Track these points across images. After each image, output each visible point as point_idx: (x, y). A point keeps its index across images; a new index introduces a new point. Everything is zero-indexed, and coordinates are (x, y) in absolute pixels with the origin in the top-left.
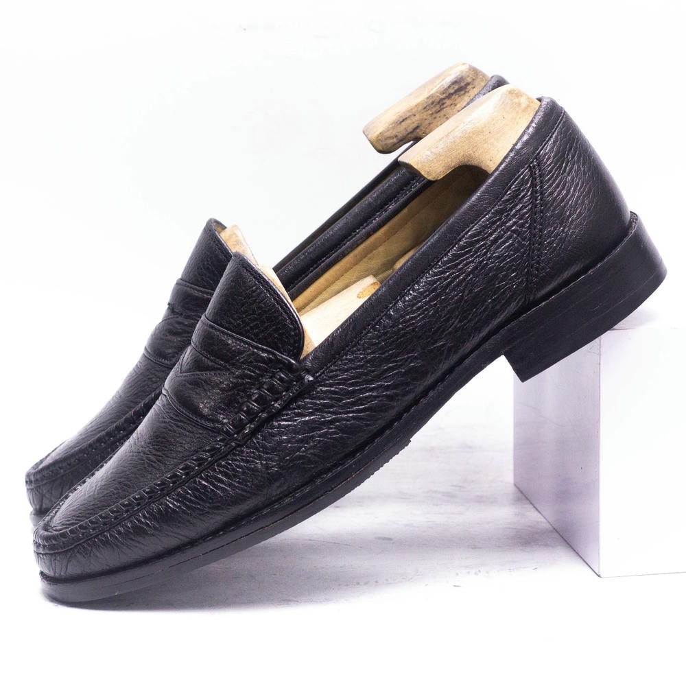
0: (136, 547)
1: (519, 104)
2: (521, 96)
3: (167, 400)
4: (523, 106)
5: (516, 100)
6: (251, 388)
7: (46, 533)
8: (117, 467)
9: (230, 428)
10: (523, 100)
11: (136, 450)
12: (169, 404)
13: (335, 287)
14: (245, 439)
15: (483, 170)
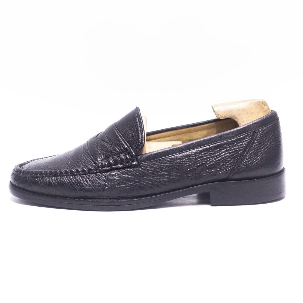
0: (46, 189)
1: (263, 108)
2: (266, 106)
3: (86, 145)
4: (265, 109)
5: (263, 106)
6: (115, 155)
7: (19, 168)
8: (56, 158)
9: (100, 165)
10: (266, 107)
11: (65, 156)
12: (86, 147)
13: (167, 139)
14: (103, 172)
15: (238, 124)
